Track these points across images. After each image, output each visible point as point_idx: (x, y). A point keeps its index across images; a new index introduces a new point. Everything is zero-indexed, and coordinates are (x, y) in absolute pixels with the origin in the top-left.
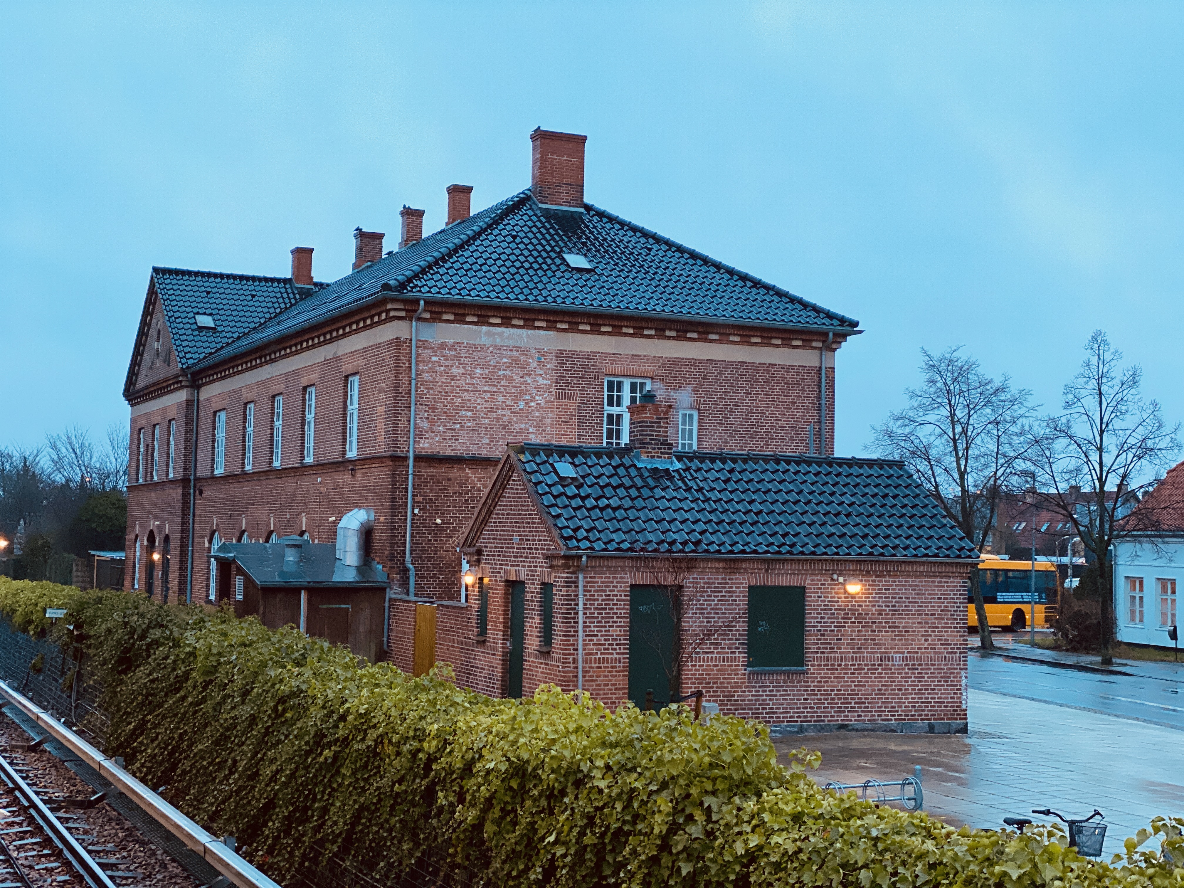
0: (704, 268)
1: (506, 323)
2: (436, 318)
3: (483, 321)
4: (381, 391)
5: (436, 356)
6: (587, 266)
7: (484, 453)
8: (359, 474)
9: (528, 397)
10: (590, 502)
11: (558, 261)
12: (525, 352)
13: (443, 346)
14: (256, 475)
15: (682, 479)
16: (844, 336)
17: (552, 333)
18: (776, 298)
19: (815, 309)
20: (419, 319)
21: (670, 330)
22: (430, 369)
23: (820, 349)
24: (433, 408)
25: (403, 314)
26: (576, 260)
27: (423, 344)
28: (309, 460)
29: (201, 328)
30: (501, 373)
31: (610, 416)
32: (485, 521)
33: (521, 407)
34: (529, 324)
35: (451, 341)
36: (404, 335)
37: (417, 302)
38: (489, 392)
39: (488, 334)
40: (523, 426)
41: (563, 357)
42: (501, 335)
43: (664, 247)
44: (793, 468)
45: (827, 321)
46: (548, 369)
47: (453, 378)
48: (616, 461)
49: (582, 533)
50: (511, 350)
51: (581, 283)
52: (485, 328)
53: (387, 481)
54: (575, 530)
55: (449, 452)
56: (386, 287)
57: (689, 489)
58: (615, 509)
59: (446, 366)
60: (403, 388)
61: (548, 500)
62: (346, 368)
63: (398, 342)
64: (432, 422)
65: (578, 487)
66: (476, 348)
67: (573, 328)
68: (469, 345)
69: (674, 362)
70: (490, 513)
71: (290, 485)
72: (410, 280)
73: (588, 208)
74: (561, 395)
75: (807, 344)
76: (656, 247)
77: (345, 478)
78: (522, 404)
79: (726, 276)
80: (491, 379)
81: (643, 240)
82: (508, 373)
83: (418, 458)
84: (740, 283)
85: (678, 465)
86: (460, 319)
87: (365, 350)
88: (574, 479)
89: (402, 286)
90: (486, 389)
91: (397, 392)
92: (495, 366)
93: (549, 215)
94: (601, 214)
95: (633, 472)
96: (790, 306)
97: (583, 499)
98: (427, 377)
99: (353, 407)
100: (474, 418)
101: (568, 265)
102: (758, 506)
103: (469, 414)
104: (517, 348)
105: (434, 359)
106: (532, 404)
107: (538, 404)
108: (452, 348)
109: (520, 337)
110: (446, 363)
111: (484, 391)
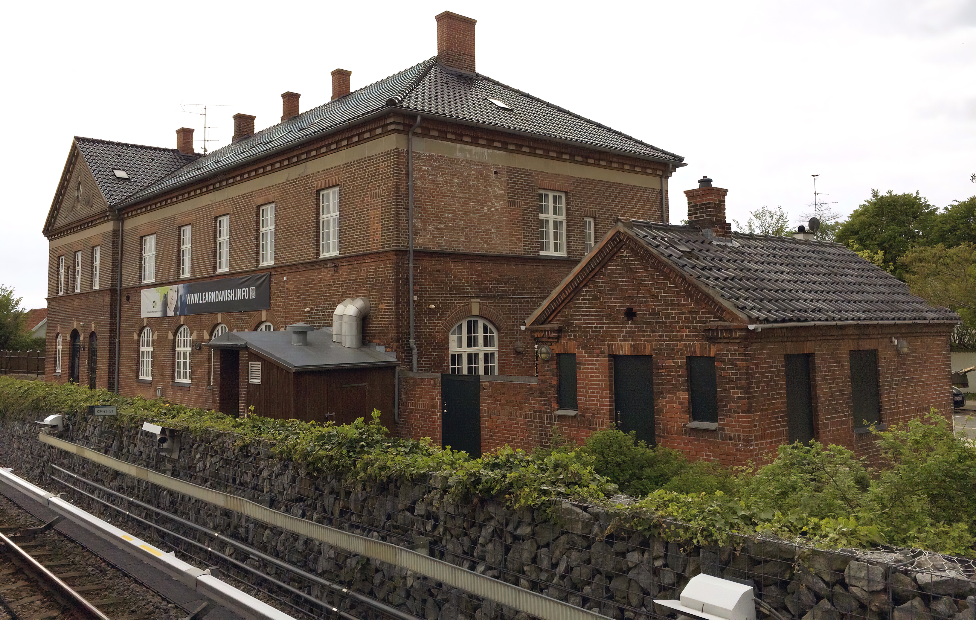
1: (474, 142)
2: (427, 133)
3: (459, 139)
5: (425, 166)
6: (508, 107)
8: (343, 270)
9: (490, 204)
12: (487, 168)
13: (430, 158)
17: (504, 153)
20: (414, 134)
21: (578, 155)
22: (421, 176)
23: (661, 176)
24: (424, 210)
25: (401, 128)
26: (499, 103)
27: (417, 156)
28: (267, 263)
29: (118, 178)
30: (471, 183)
31: (541, 221)
33: (486, 211)
34: (489, 144)
35: (436, 154)
36: (402, 148)
38: (463, 198)
39: (461, 150)
40: (487, 227)
41: (512, 172)
42: (470, 151)
46: (502, 181)
47: (438, 185)
50: (477, 165)
52: (458, 145)
55: (437, 248)
56: (390, 102)
59: (433, 175)
60: (403, 191)
62: (316, 185)
63: (399, 152)
64: (424, 222)
66: (453, 161)
67: (518, 150)
68: (449, 159)
69: (580, 181)
74: (512, 204)
77: (325, 274)
78: (486, 209)
80: (464, 187)
82: (475, 183)
83: (415, 252)
86: (443, 136)
87: (347, 165)
90: (461, 195)
91: (398, 196)
92: (467, 177)
98: (419, 183)
99: (329, 216)
100: (454, 219)
101: (496, 105)
103: (450, 216)
104: (481, 163)
105: (424, 168)
106: (493, 209)
107: (497, 210)
108: (436, 160)
109: (483, 154)
110: (433, 172)
111: (460, 198)
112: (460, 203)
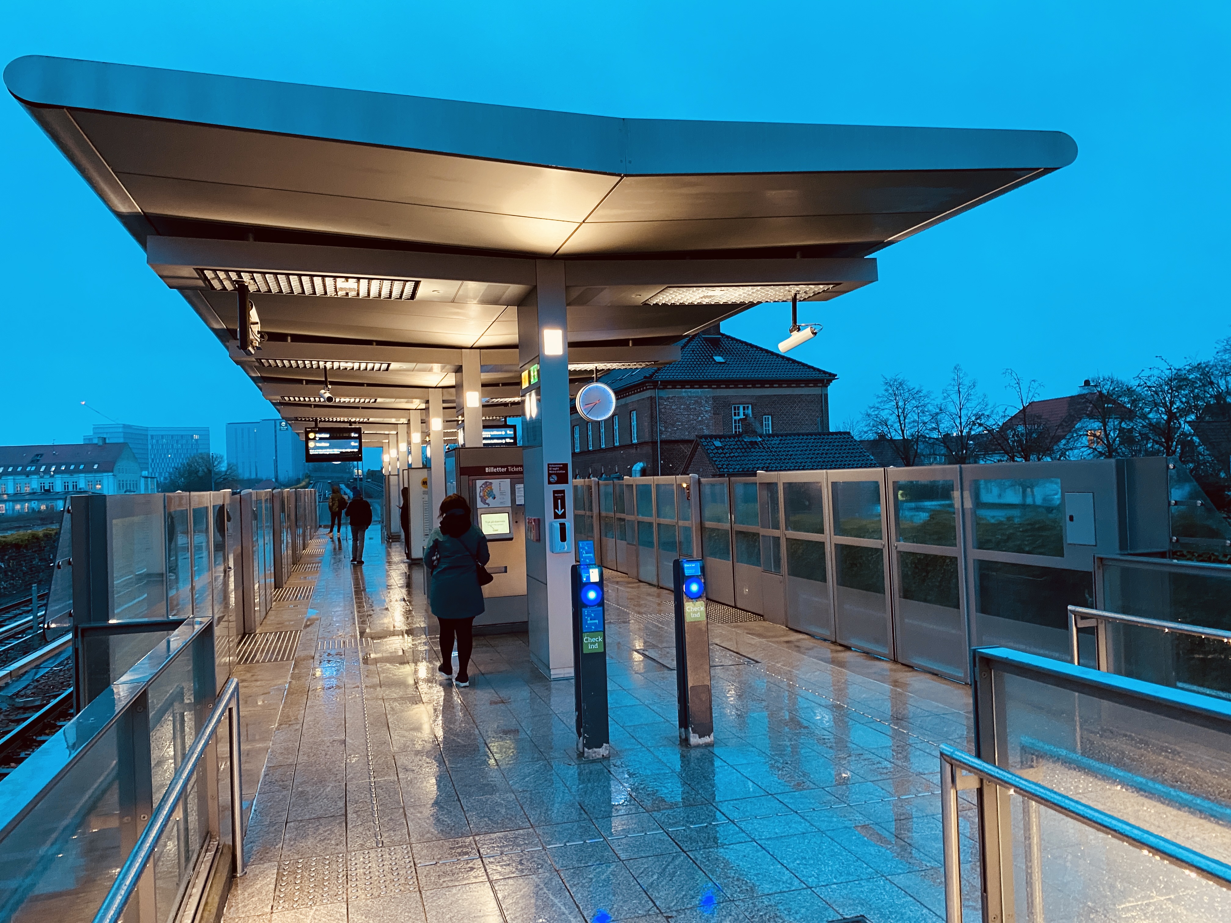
0: (772, 357)
1: (692, 387)
2: (665, 388)
3: (683, 387)
4: (646, 416)
5: (666, 402)
6: (723, 361)
7: (687, 438)
8: (638, 449)
9: (703, 415)
10: (727, 455)
11: (711, 360)
12: (700, 398)
13: (668, 398)
14: (594, 452)
15: (761, 444)
16: (831, 381)
17: (710, 389)
18: (802, 367)
19: (819, 370)
20: (658, 389)
21: (758, 384)
22: (664, 407)
23: (821, 387)
24: (666, 422)
25: (652, 387)
26: (719, 359)
27: (661, 398)
28: (617, 444)
30: (691, 407)
31: (735, 420)
32: (689, 464)
34: (701, 387)
35: (671, 396)
36: (653, 395)
37: (657, 382)
38: (687, 414)
39: (685, 392)
40: (701, 428)
41: (715, 399)
42: (690, 392)
43: (755, 349)
44: (805, 437)
45: (823, 375)
46: (710, 404)
47: (673, 410)
48: (737, 439)
49: (725, 466)
50: (695, 397)
51: (721, 368)
52: (684, 390)
53: (651, 451)
54: (722, 465)
55: (673, 439)
56: (645, 377)
57: (764, 448)
58: (736, 457)
59: (670, 406)
60: (654, 415)
61: (711, 455)
62: (631, 408)
63: (651, 398)
64: (666, 428)
65: (723, 450)
66: (681, 398)
67: (719, 387)
68: (678, 397)
69: (761, 397)
70: (691, 461)
71: (609, 455)
72: (654, 374)
73: (723, 335)
74: (716, 414)
75: (815, 386)
76: (751, 349)
77: (633, 451)
78: (700, 418)
79: (781, 359)
80: (688, 408)
81: (746, 347)
82: (694, 406)
83: (662, 442)
84: (787, 362)
85: (760, 439)
86: (674, 387)
87: (638, 401)
88: (721, 447)
89: (651, 376)
91: (652, 417)
92: (689, 404)
93: (705, 339)
94: (728, 337)
95: (743, 443)
96: (808, 370)
97: (725, 454)
98: (663, 410)
99: (634, 423)
100: (682, 425)
101: (715, 361)
102: (790, 453)
103: (680, 423)
104: (697, 397)
106: (704, 418)
107: (707, 417)
109: (698, 392)
110: (670, 404)
111: (685, 414)
112: (685, 417)
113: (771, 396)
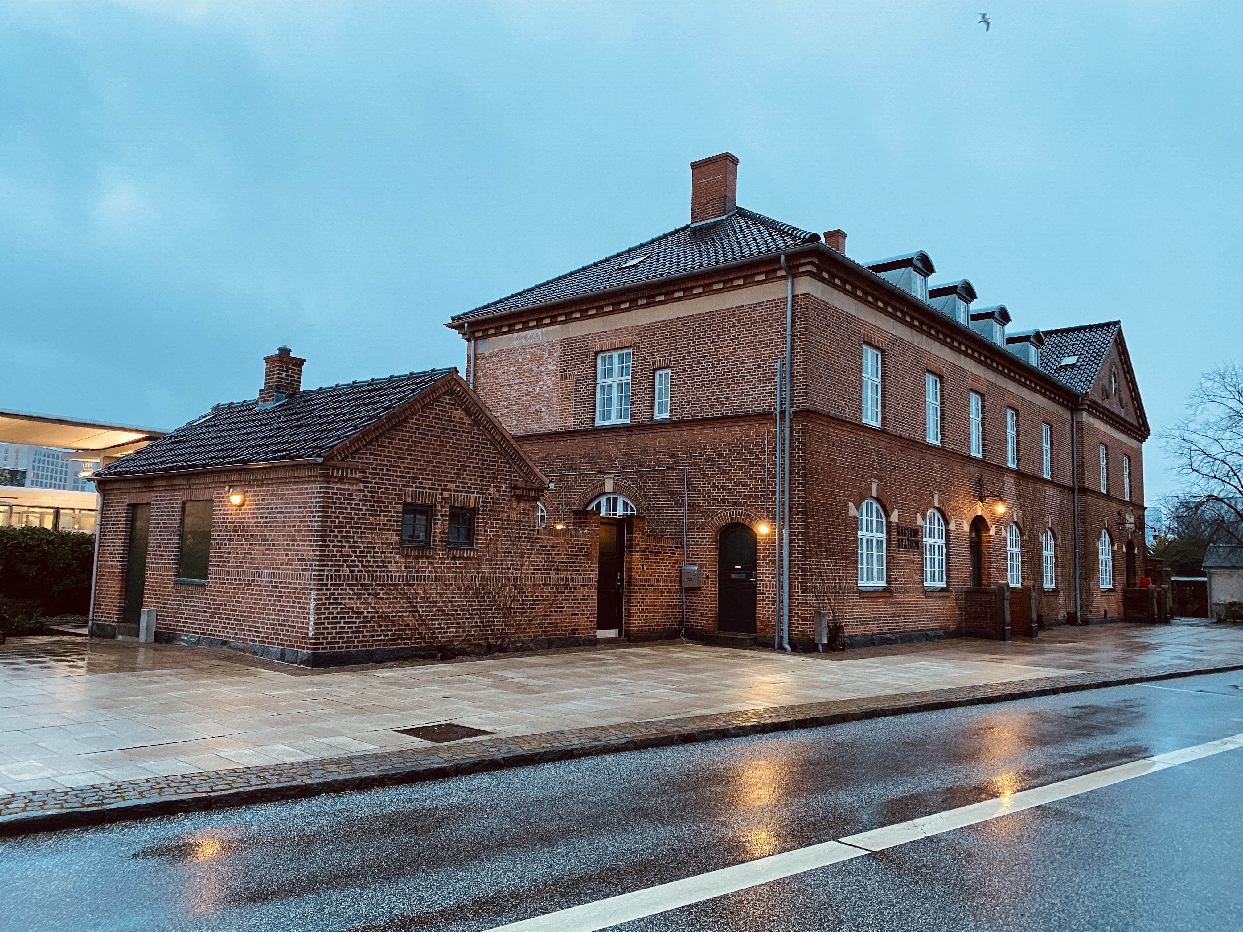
1: (526, 326)
2: (486, 335)
3: (512, 329)
5: (488, 363)
9: (541, 383)
12: (539, 346)
13: (492, 355)
17: (557, 326)
20: (477, 338)
21: (640, 298)
22: (483, 374)
23: (787, 277)
27: (481, 356)
30: (525, 367)
31: (603, 387)
33: (537, 392)
34: (540, 323)
35: (496, 350)
38: (517, 384)
39: (518, 338)
40: (538, 406)
41: (564, 344)
42: (526, 337)
46: (555, 357)
47: (496, 378)
50: (532, 348)
52: (516, 335)
59: (493, 370)
66: (510, 352)
67: (570, 318)
68: (507, 351)
69: (648, 328)
74: (563, 378)
78: (537, 389)
82: (530, 366)
86: (499, 332)
90: (516, 381)
92: (522, 362)
98: (482, 380)
100: (508, 406)
101: (619, 267)
103: (506, 403)
104: (535, 345)
105: (487, 365)
106: (544, 388)
107: (549, 387)
108: (497, 355)
109: (538, 335)
110: (493, 367)
111: (515, 384)
112: (514, 389)
113: (671, 321)
